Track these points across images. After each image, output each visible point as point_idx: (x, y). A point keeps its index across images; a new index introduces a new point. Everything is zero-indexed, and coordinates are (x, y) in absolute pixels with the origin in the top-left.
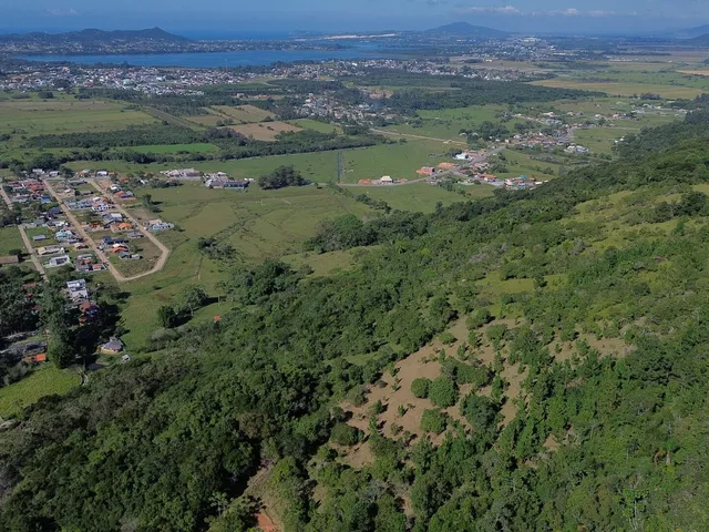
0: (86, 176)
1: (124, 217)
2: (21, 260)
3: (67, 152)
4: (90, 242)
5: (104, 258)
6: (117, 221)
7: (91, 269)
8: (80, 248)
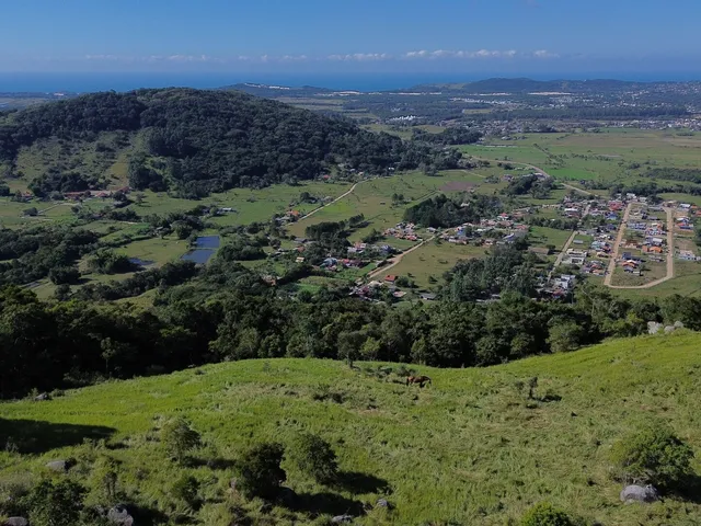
0: (669, 206)
1: (665, 242)
2: (550, 253)
3: (672, 184)
4: (615, 255)
5: (611, 268)
6: (653, 245)
7: (591, 272)
8: (600, 256)
